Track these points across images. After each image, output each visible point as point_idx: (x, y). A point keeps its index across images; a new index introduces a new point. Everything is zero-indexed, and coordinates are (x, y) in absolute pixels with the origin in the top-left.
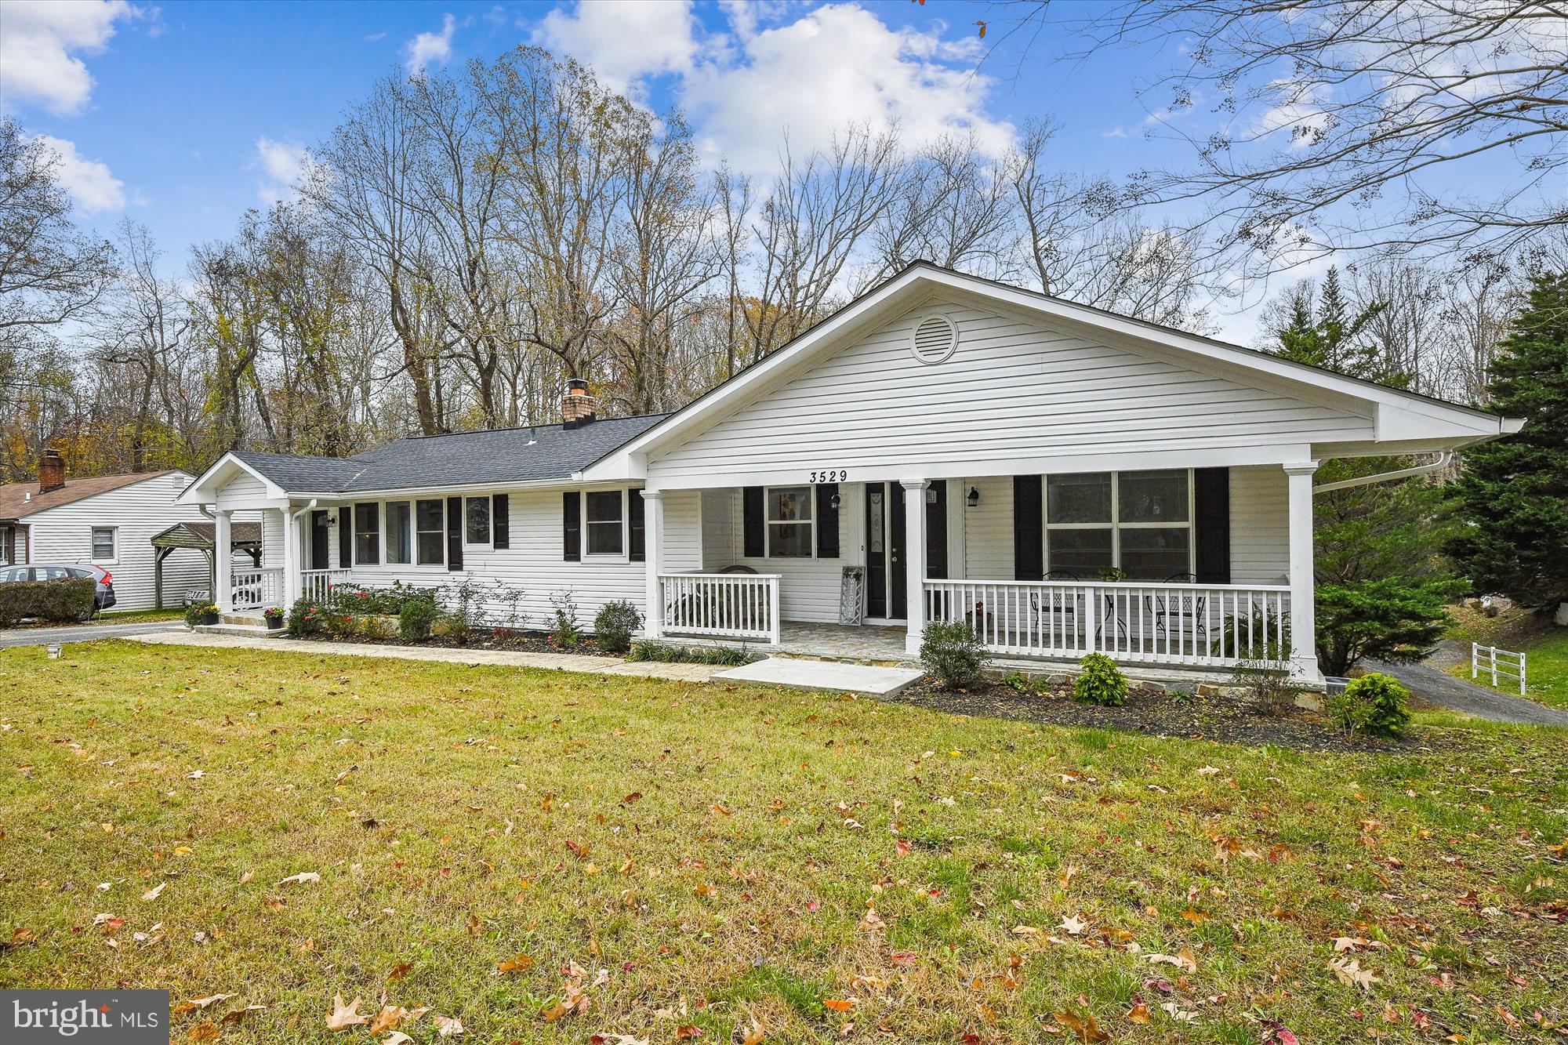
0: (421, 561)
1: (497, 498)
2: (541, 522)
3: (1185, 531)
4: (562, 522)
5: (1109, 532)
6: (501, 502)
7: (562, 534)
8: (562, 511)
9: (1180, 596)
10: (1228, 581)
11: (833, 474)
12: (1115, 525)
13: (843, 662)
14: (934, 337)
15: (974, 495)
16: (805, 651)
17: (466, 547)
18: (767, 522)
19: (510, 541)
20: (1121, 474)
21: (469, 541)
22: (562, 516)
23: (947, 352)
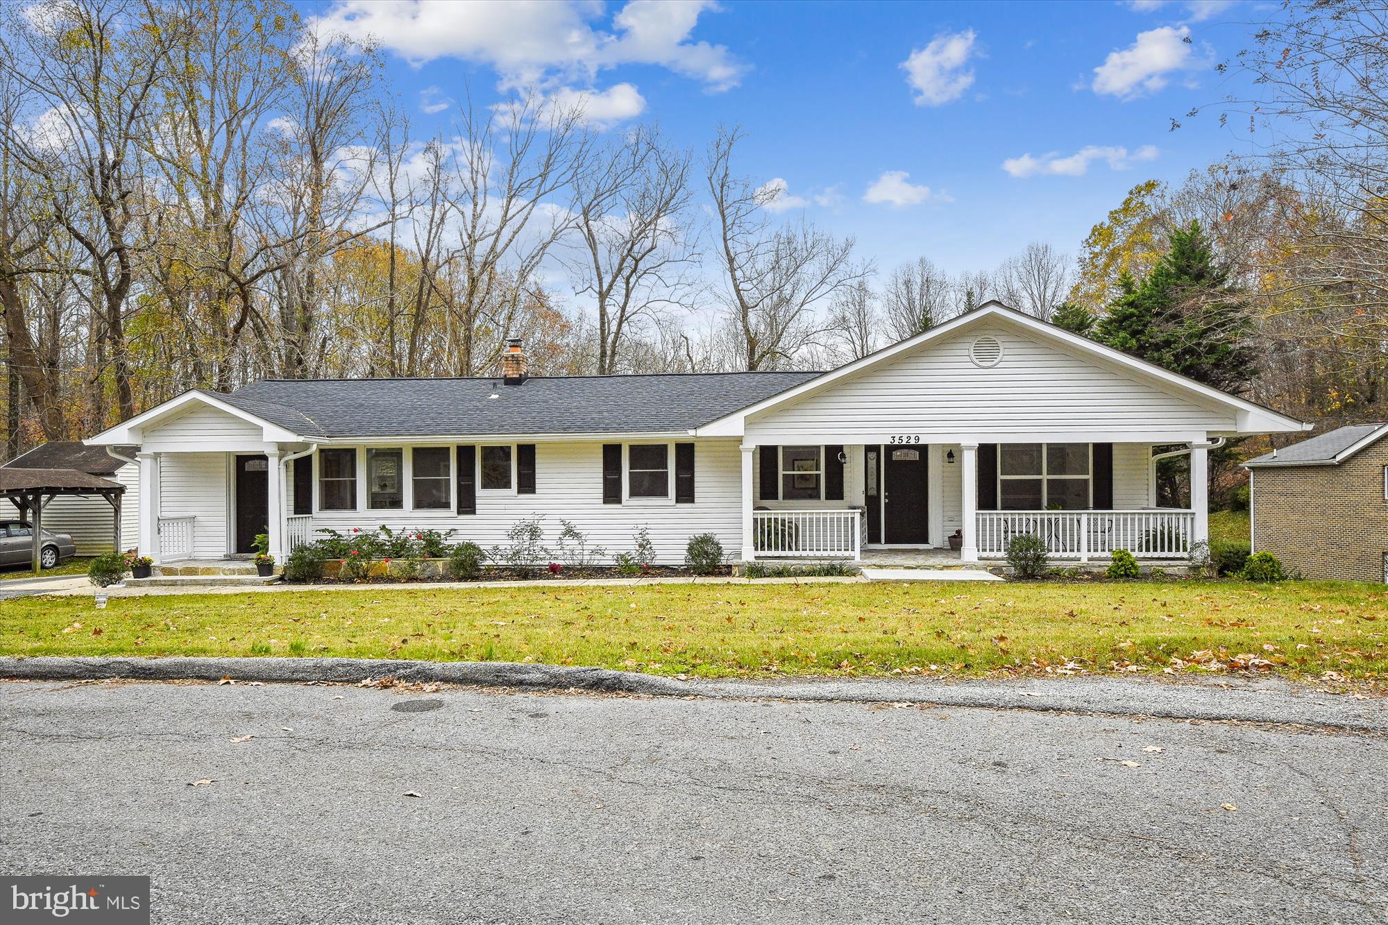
0: (418, 505)
1: (521, 448)
2: (575, 470)
3: (1086, 481)
4: (601, 470)
5: (1040, 481)
6: (527, 454)
7: (601, 480)
8: (602, 460)
9: (1099, 517)
10: (1111, 508)
11: (909, 438)
12: (1045, 477)
13: (921, 569)
14: (987, 351)
15: (950, 455)
16: (892, 563)
17: (480, 492)
18: (781, 472)
19: (537, 486)
20: (1048, 444)
21: (484, 486)
22: (601, 465)
23: (996, 361)
